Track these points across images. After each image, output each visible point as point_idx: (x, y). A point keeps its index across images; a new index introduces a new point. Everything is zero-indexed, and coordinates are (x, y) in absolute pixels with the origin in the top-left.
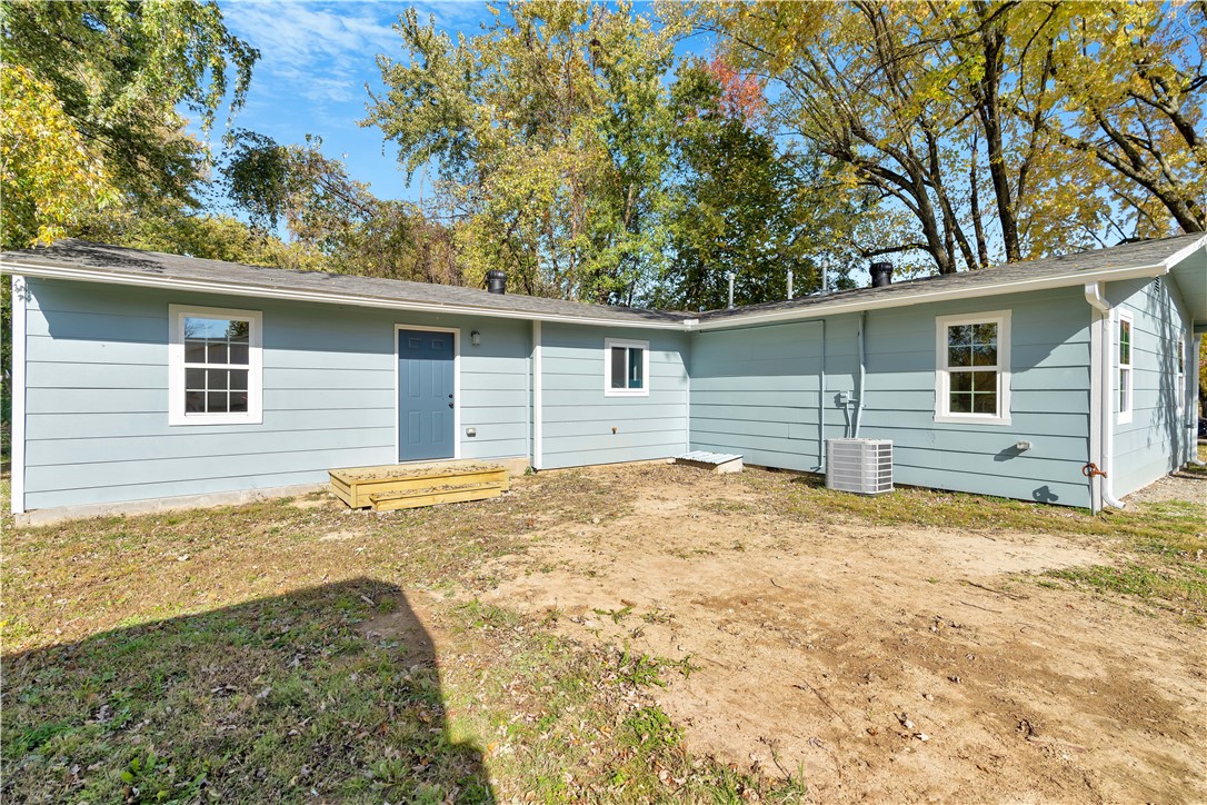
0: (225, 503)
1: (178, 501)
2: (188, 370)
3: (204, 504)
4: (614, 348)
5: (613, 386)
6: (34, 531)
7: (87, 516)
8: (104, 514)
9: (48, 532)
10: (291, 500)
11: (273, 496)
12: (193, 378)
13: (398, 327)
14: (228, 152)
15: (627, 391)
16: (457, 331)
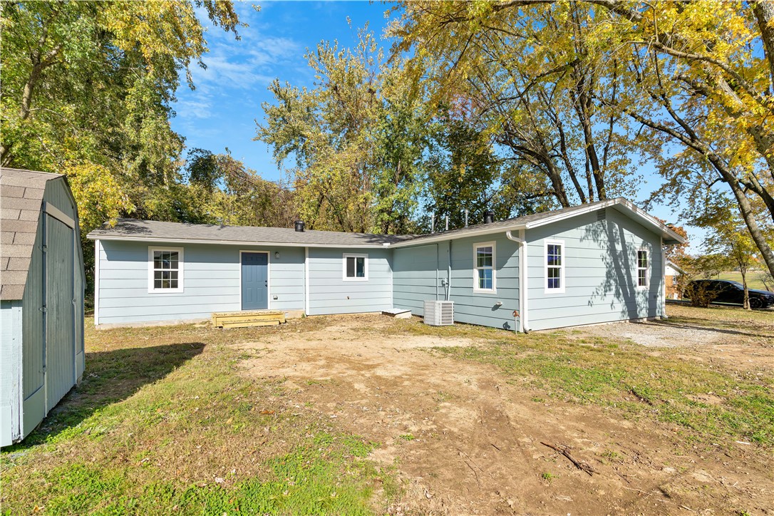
0: (169, 324)
1: (151, 323)
2: (155, 271)
3: (161, 324)
4: (348, 258)
5: (348, 276)
6: (102, 331)
7: (119, 327)
8: (124, 327)
9: (106, 331)
10: (195, 324)
11: (188, 323)
12: (157, 275)
13: (241, 251)
14: (189, 159)
15: (355, 279)
16: (268, 252)
